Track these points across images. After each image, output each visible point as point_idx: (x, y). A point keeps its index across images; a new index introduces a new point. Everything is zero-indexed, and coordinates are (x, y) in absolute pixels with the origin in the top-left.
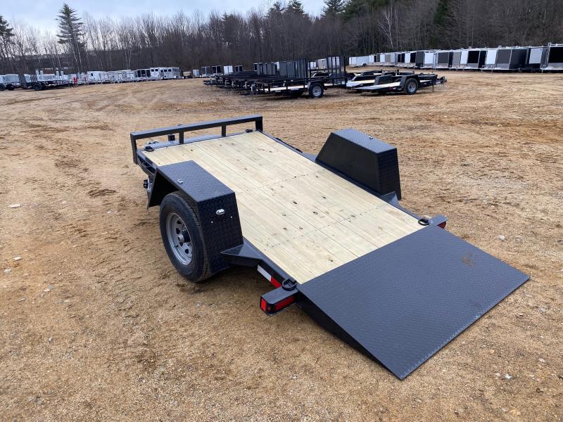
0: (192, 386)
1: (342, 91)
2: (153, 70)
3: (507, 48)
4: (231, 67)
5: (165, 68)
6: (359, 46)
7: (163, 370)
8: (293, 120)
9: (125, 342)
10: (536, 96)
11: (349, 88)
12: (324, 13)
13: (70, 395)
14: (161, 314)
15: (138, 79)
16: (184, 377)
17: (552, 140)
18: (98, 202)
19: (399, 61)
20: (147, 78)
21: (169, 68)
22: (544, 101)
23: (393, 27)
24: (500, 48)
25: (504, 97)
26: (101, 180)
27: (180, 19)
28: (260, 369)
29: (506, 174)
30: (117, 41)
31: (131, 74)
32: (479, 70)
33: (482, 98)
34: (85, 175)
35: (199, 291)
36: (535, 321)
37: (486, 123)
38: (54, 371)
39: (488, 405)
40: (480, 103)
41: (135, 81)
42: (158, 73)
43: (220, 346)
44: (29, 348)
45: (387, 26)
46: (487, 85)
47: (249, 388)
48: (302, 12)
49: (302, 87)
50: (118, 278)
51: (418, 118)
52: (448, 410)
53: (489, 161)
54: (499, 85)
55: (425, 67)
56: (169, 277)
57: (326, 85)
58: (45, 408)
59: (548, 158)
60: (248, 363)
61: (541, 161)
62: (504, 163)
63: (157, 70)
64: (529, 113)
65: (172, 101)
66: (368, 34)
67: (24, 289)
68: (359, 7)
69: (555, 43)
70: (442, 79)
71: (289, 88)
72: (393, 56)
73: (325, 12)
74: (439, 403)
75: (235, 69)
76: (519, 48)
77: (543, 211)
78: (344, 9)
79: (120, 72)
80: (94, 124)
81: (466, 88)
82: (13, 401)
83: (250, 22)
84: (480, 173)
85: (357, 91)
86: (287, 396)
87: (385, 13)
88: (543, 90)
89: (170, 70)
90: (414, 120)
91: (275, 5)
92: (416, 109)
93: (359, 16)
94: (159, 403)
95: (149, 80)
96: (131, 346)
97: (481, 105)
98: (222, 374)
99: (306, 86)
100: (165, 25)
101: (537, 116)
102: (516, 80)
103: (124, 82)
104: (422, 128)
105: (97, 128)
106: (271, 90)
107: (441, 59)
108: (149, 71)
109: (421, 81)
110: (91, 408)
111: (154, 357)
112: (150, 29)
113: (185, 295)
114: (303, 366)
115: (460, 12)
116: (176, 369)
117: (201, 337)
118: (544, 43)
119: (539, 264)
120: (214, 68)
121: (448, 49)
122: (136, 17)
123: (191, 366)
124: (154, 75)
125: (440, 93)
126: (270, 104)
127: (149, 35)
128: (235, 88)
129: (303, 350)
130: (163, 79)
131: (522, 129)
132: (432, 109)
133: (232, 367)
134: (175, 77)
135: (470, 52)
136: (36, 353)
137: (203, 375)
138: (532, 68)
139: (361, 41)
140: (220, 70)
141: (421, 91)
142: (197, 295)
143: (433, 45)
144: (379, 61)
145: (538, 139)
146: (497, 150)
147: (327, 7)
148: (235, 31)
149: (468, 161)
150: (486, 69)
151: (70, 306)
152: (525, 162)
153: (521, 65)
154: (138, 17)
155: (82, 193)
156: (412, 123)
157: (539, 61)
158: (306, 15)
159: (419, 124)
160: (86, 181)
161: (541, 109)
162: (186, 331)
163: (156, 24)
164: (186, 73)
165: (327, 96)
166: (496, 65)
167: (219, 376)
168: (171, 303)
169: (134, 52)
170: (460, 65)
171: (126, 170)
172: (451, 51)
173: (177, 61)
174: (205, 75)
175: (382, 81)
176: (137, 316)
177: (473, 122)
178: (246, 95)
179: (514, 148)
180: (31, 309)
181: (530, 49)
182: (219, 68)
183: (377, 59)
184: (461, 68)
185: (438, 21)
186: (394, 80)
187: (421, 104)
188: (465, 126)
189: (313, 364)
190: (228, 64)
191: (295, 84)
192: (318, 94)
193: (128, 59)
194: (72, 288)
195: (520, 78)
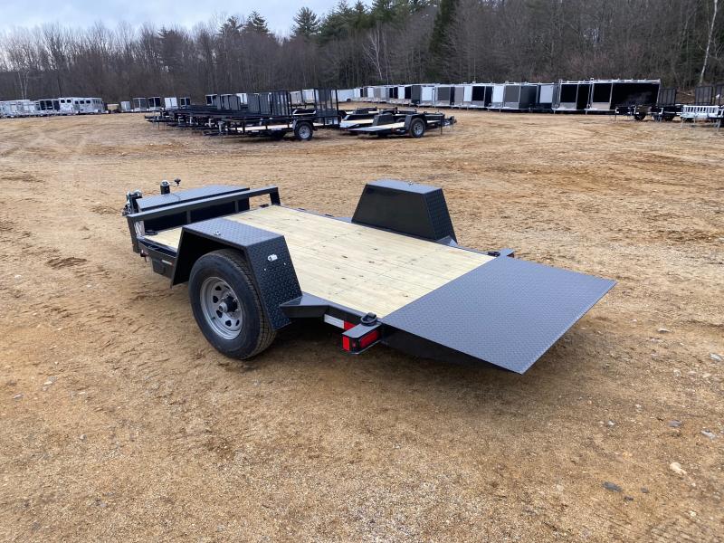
0: (286, 469)
1: (333, 133)
2: (63, 101)
3: (515, 84)
4: (174, 100)
5: (82, 99)
6: (341, 76)
7: (243, 455)
8: (287, 167)
9: (183, 431)
10: (556, 140)
11: (343, 129)
12: (293, 33)
13: (139, 493)
14: (213, 397)
15: (42, 112)
16: (272, 459)
17: (587, 189)
18: (65, 273)
19: (391, 96)
20: (56, 112)
21: (88, 99)
22: (568, 147)
23: (381, 54)
24: (507, 84)
25: (524, 140)
26: (56, 247)
27: (100, 32)
28: (357, 443)
29: (552, 225)
30: (6, 60)
31: (30, 106)
32: (485, 109)
33: (499, 142)
34: (29, 240)
35: (250, 369)
36: (622, 370)
37: (514, 171)
38: (104, 470)
39: (600, 451)
40: (499, 147)
41: (37, 116)
42: (71, 105)
43: (301, 424)
44: (56, 449)
45: (373, 53)
46: (500, 126)
47: (352, 462)
48: (267, 31)
49: (286, 126)
50: (138, 362)
51: (436, 166)
52: (564, 460)
53: (530, 212)
54: (513, 127)
55: (423, 104)
56: (204, 357)
57: (315, 124)
58: (114, 510)
59: (591, 207)
60: (340, 438)
61: (584, 212)
62: (546, 213)
63: (69, 101)
64: (557, 160)
65: (109, 143)
66: (351, 62)
67: (14, 384)
68: (337, 29)
69: (565, 80)
70: (451, 119)
71: (269, 127)
72: (384, 90)
73: (296, 32)
74: (554, 454)
75: (181, 102)
76: (528, 84)
77: (600, 263)
78: (320, 29)
79: (13, 102)
80: (10, 174)
81: (477, 130)
82: (66, 508)
83: (199, 41)
84: (524, 226)
85: (352, 132)
86: (396, 465)
87: (370, 36)
88: (562, 134)
89: (88, 102)
90: (432, 167)
91: (230, 20)
92: (429, 155)
93: (339, 40)
94: (254, 489)
95: (59, 115)
96: (192, 435)
97: (502, 151)
98: (315, 452)
99: (291, 126)
100: (78, 40)
101: (565, 163)
102: (530, 122)
103: (21, 116)
104: (445, 176)
105: (18, 179)
106: (247, 129)
107: (442, 95)
108: (57, 102)
109: (429, 122)
110: (173, 503)
111: (227, 443)
112: (56, 44)
113: (235, 375)
114: (404, 434)
115: (460, 40)
116: (259, 453)
117: (273, 417)
118: (554, 80)
119: (611, 316)
120: (151, 100)
121: (448, 83)
122: (33, 27)
123: (277, 448)
124: (65, 107)
125: (450, 136)
126: (246, 147)
127: (55, 53)
128: (194, 126)
129: (397, 419)
130: (79, 114)
131: (554, 177)
132: (447, 154)
133: (323, 444)
134: (97, 111)
135: (475, 88)
136: (69, 454)
137: (293, 456)
138: (543, 108)
139: (342, 70)
140: (159, 103)
141: (429, 133)
142: (249, 373)
143: (431, 78)
144: (367, 96)
145: (573, 188)
146: (535, 200)
147: (298, 26)
148: (178, 53)
149: (508, 213)
150: (493, 108)
151: (89, 398)
152: (568, 212)
153: (531, 104)
154: (37, 28)
155: (40, 264)
156: (430, 172)
157: (550, 101)
158: (271, 35)
159: (439, 172)
160: (35, 248)
161: (566, 155)
162: (253, 412)
163: (64, 38)
164: (112, 107)
165: (318, 138)
166: (504, 104)
167: (313, 454)
168: (221, 384)
169: (31, 75)
170: (463, 102)
171: (86, 234)
172: (452, 85)
173: (97, 90)
174: (138, 110)
175: (382, 120)
176: (185, 402)
177: (500, 169)
178: (212, 135)
179: (552, 198)
180: (37, 405)
181: (540, 86)
182: (158, 100)
183: (364, 94)
184: (465, 105)
185: (435, 49)
186: (395, 120)
187: (433, 149)
188: (493, 174)
189: (414, 432)
190: (170, 96)
191: (275, 123)
192: (305, 136)
193: (23, 85)
194: (80, 377)
195: (533, 119)
